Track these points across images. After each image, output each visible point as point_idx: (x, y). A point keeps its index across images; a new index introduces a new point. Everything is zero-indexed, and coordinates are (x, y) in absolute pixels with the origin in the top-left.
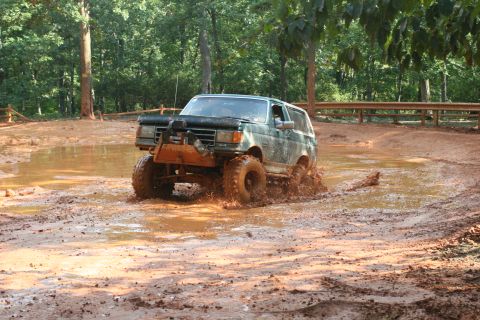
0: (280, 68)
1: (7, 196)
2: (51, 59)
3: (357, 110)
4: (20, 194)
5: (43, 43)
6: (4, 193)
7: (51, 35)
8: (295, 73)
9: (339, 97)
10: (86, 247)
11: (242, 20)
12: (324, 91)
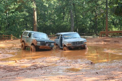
0: (95, 20)
1: (16, 62)
3: (120, 33)
4: (20, 62)
5: (21, 15)
6: (15, 61)
7: (24, 12)
8: (100, 22)
9: (114, 29)
11: (83, 6)
12: (109, 27)
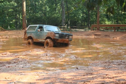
0: (88, 13)
2: (12, 10)
3: (113, 27)
4: (2, 55)
5: (10, 5)
7: (13, 2)
8: (93, 15)
9: (107, 23)
10: (24, 72)
12: (102, 21)
